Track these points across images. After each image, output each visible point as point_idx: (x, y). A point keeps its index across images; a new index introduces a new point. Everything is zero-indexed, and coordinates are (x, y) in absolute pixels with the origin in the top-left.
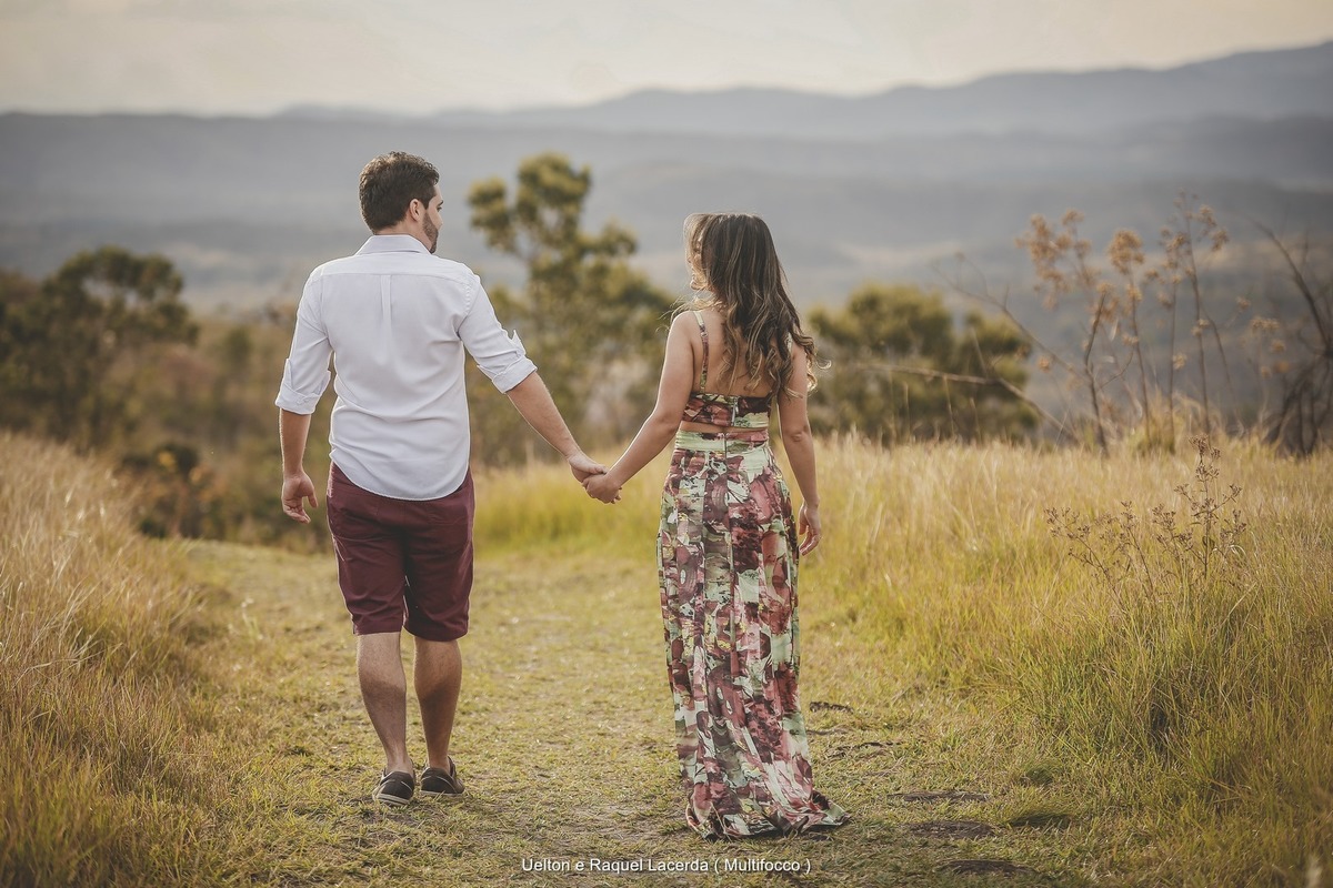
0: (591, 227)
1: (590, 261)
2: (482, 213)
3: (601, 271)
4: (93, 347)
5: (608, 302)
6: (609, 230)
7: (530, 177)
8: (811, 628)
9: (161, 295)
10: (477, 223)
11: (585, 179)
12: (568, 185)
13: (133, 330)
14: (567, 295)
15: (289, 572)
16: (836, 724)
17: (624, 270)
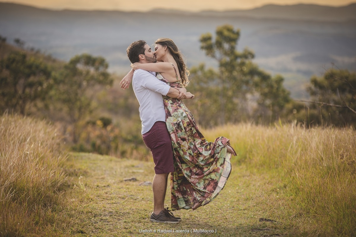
0: (239, 49)
1: (239, 61)
2: (204, 44)
3: (243, 64)
4: (80, 86)
5: (245, 74)
6: (246, 50)
7: (220, 33)
8: (271, 191)
9: (101, 69)
10: (202, 48)
11: (238, 34)
12: (232, 36)
13: (92, 81)
14: (231, 72)
15: (112, 164)
16: (267, 226)
17: (251, 63)
